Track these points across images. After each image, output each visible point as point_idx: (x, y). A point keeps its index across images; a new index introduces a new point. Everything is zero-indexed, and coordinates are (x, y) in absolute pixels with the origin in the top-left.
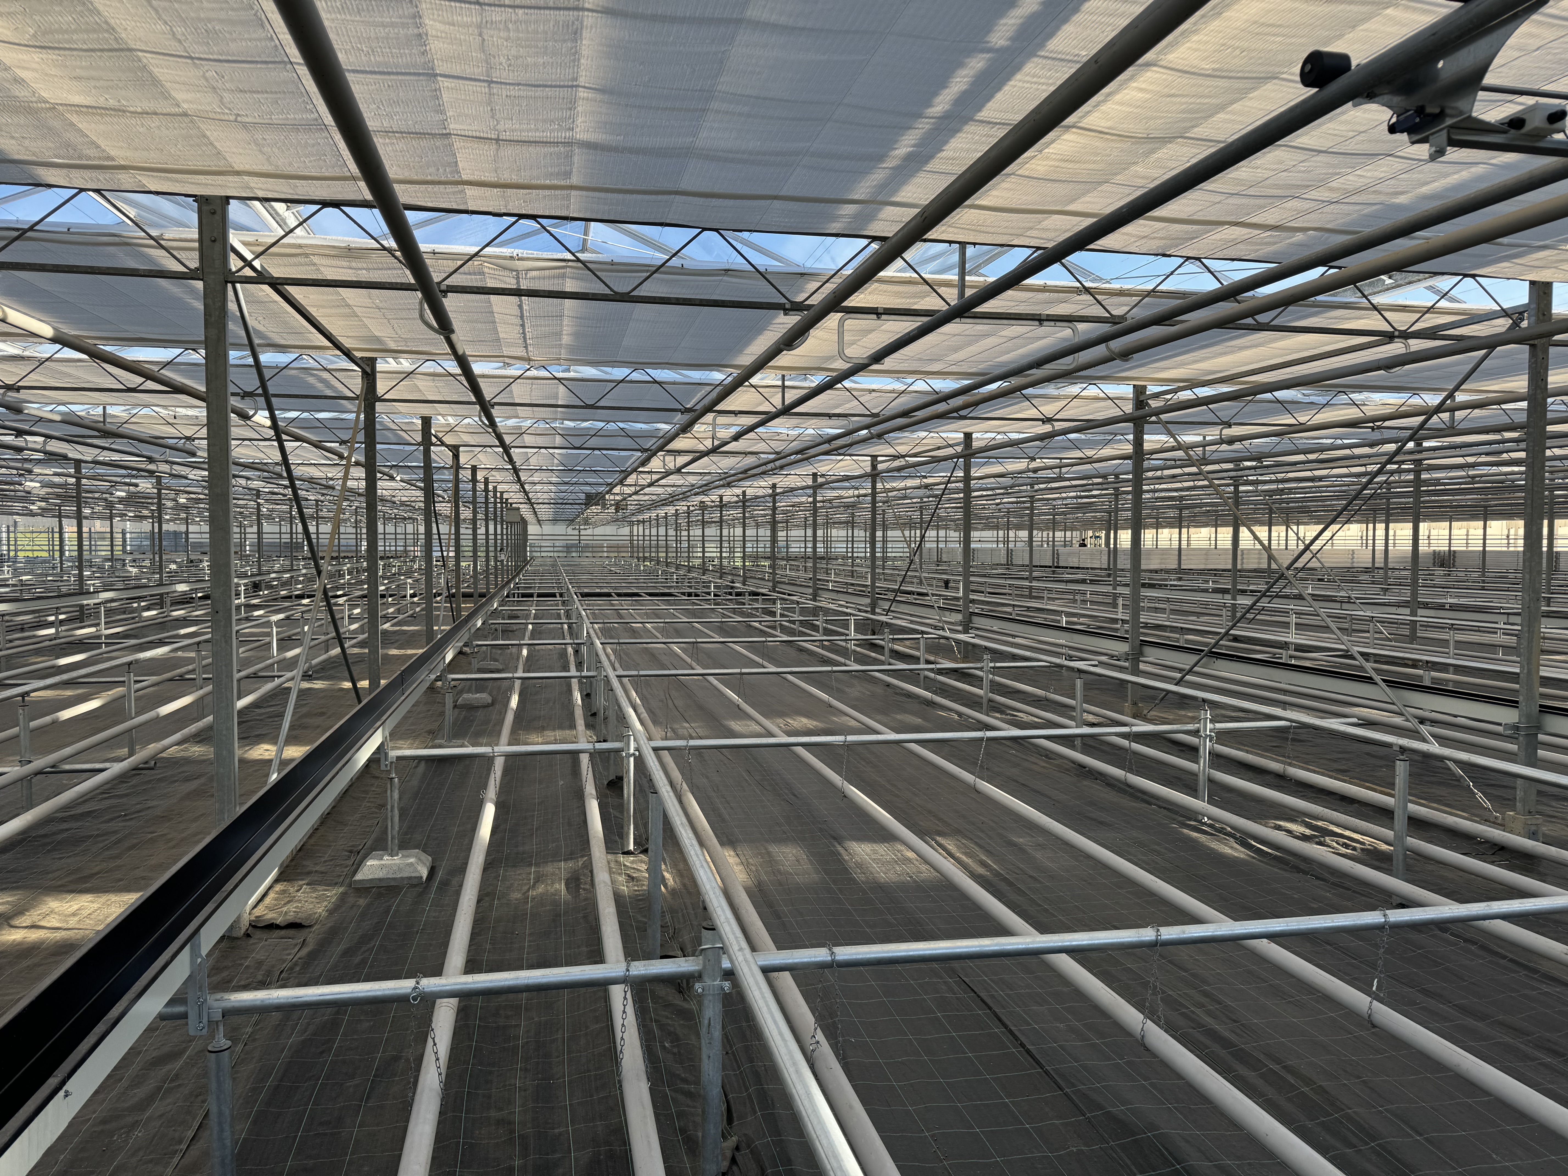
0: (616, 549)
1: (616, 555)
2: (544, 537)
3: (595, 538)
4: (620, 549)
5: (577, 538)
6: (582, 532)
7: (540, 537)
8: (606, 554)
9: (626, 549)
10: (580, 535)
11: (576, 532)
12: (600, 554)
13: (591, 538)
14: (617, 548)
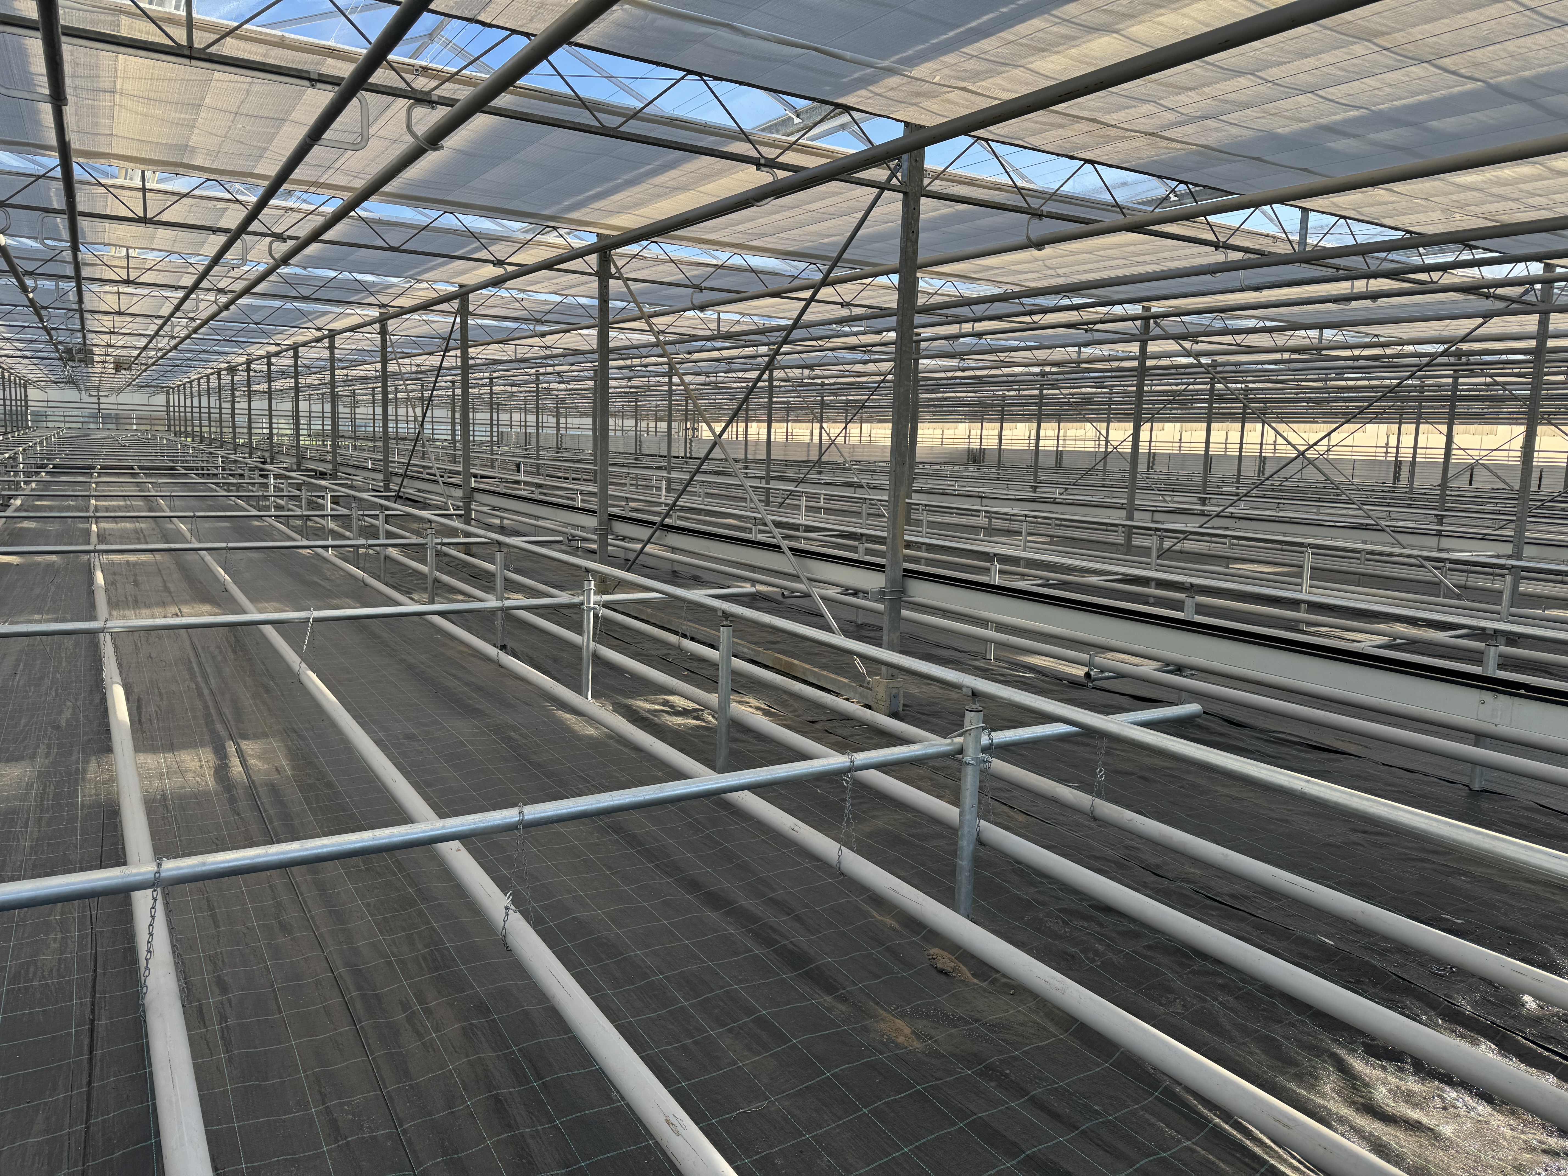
0: (148, 422)
1: (148, 427)
2: (50, 404)
3: (120, 407)
4: (154, 422)
5: (96, 406)
6: (102, 400)
7: (45, 404)
8: (135, 427)
9: (162, 422)
10: (99, 403)
11: (95, 400)
12: (128, 427)
13: (115, 407)
14: (151, 420)
